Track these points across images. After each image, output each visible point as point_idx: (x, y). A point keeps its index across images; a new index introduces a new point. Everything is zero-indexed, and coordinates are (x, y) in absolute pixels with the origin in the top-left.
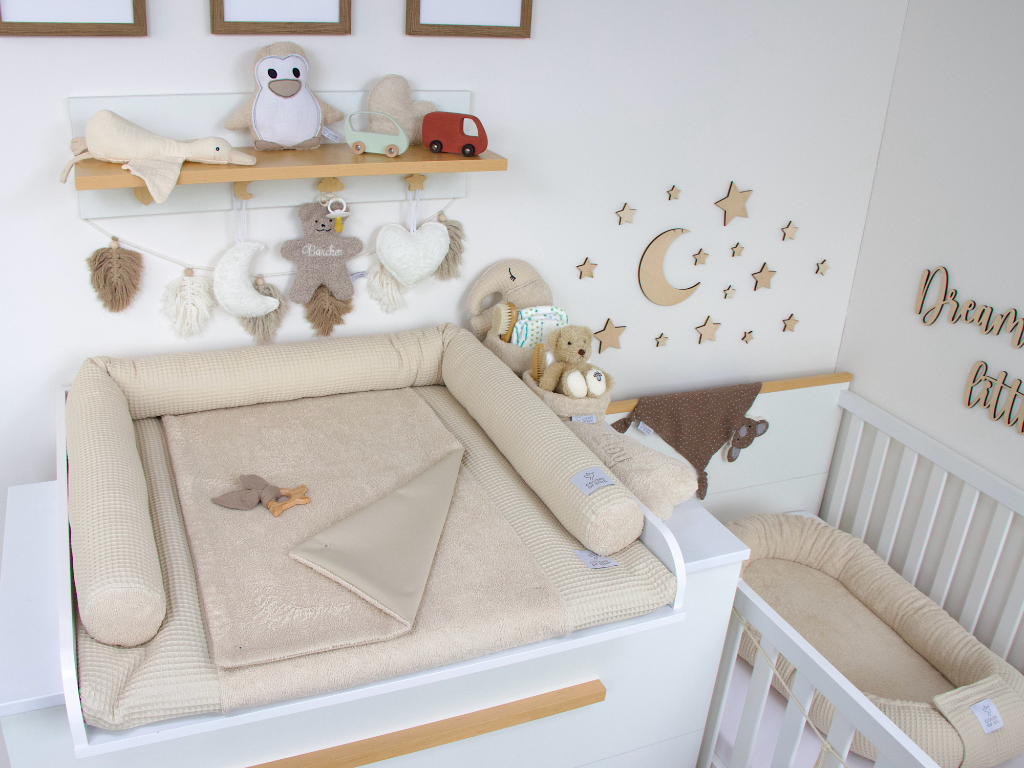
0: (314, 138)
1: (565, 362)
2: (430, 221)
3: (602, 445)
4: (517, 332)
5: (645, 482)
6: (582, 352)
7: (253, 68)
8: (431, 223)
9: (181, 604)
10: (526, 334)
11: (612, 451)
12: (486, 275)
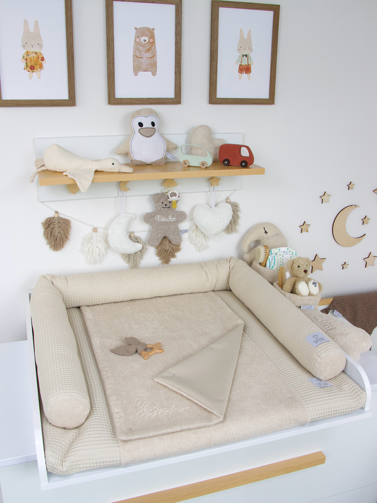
0: (162, 158)
1: (296, 276)
2: (222, 202)
3: (319, 321)
4: (269, 261)
5: (344, 341)
6: (306, 271)
7: (130, 122)
8: (222, 203)
9: (97, 406)
10: (274, 262)
11: (325, 324)
12: (251, 231)
